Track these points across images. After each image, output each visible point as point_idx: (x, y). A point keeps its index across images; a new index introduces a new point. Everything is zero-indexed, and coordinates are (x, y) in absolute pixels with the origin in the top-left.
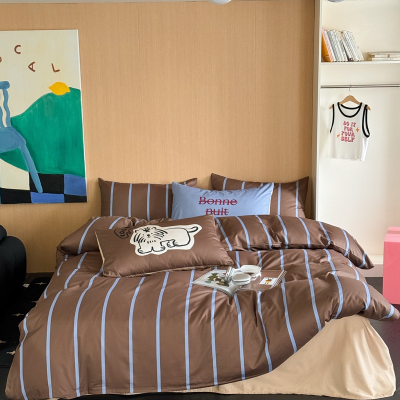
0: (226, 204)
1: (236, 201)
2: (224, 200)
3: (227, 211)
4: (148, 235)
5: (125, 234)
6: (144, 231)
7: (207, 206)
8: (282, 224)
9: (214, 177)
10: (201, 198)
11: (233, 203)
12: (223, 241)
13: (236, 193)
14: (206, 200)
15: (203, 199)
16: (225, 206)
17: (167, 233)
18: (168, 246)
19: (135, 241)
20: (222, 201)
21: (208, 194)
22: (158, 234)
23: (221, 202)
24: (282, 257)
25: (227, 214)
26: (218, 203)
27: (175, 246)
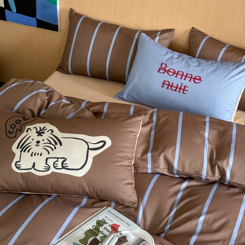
0: (188, 79)
1: (200, 79)
2: (187, 74)
3: (186, 89)
4: (38, 142)
5: (15, 130)
6: (37, 132)
7: (166, 77)
8: (233, 145)
9: (193, 33)
10: (162, 64)
11: (196, 81)
12: (144, 157)
13: (205, 68)
14: (167, 69)
15: (164, 66)
16: (186, 82)
17: (61, 144)
18: (54, 167)
19: (18, 148)
20: (185, 74)
21: (172, 62)
22: (51, 143)
23: (182, 75)
24: (202, 218)
25: (185, 92)
26: (179, 76)
27: (63, 167)
